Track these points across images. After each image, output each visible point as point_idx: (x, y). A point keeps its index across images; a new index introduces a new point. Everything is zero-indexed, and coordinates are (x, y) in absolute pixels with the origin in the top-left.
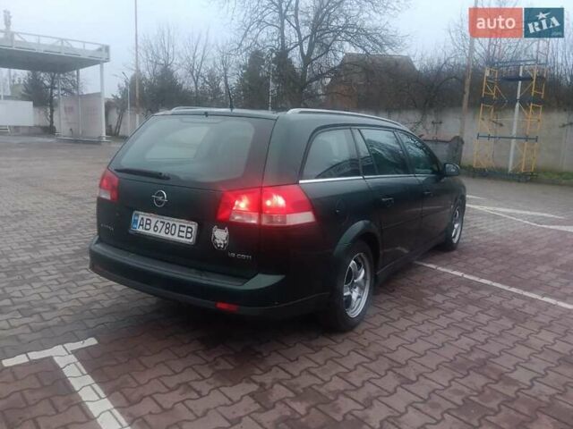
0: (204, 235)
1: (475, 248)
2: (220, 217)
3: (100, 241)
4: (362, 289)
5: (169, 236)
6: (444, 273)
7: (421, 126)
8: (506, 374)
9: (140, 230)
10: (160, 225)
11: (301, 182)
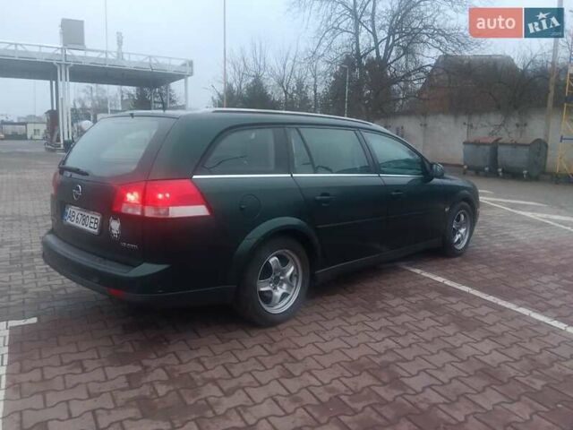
0: (104, 227)
1: (484, 256)
2: (115, 209)
3: (52, 232)
4: (290, 286)
5: (84, 227)
6: (425, 278)
7: (503, 129)
8: (402, 379)
9: (69, 221)
10: (80, 216)
11: (194, 177)
